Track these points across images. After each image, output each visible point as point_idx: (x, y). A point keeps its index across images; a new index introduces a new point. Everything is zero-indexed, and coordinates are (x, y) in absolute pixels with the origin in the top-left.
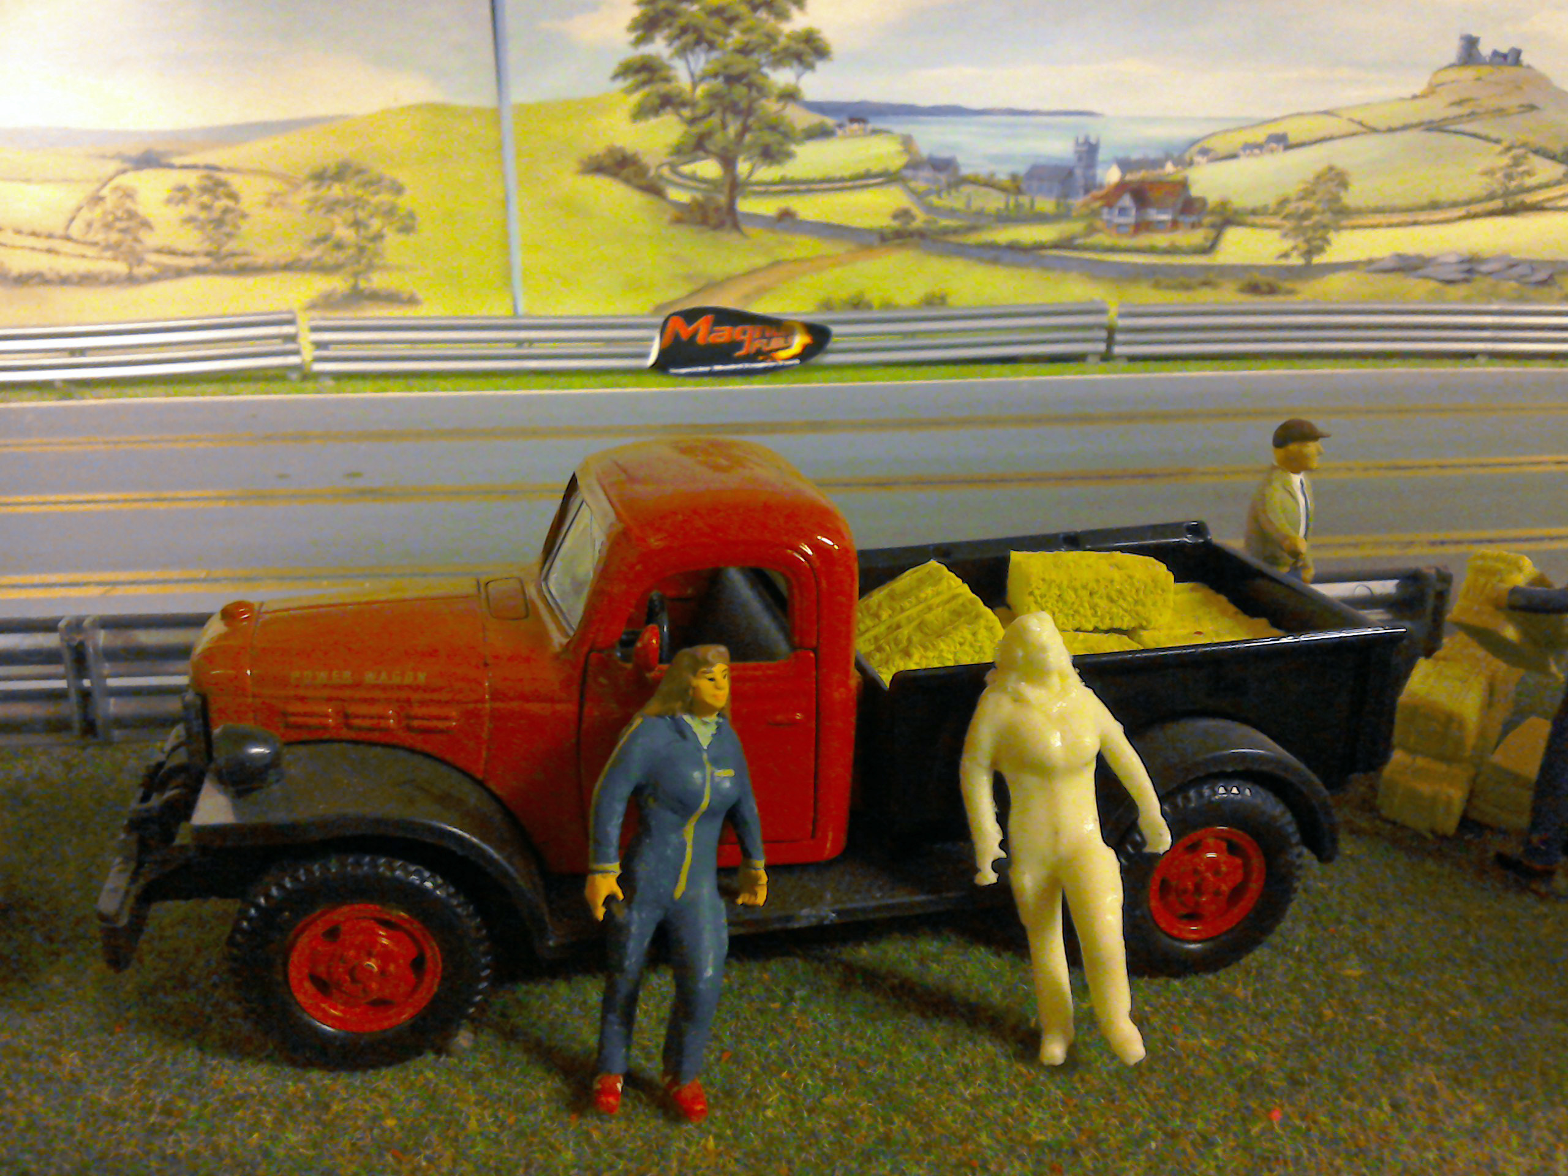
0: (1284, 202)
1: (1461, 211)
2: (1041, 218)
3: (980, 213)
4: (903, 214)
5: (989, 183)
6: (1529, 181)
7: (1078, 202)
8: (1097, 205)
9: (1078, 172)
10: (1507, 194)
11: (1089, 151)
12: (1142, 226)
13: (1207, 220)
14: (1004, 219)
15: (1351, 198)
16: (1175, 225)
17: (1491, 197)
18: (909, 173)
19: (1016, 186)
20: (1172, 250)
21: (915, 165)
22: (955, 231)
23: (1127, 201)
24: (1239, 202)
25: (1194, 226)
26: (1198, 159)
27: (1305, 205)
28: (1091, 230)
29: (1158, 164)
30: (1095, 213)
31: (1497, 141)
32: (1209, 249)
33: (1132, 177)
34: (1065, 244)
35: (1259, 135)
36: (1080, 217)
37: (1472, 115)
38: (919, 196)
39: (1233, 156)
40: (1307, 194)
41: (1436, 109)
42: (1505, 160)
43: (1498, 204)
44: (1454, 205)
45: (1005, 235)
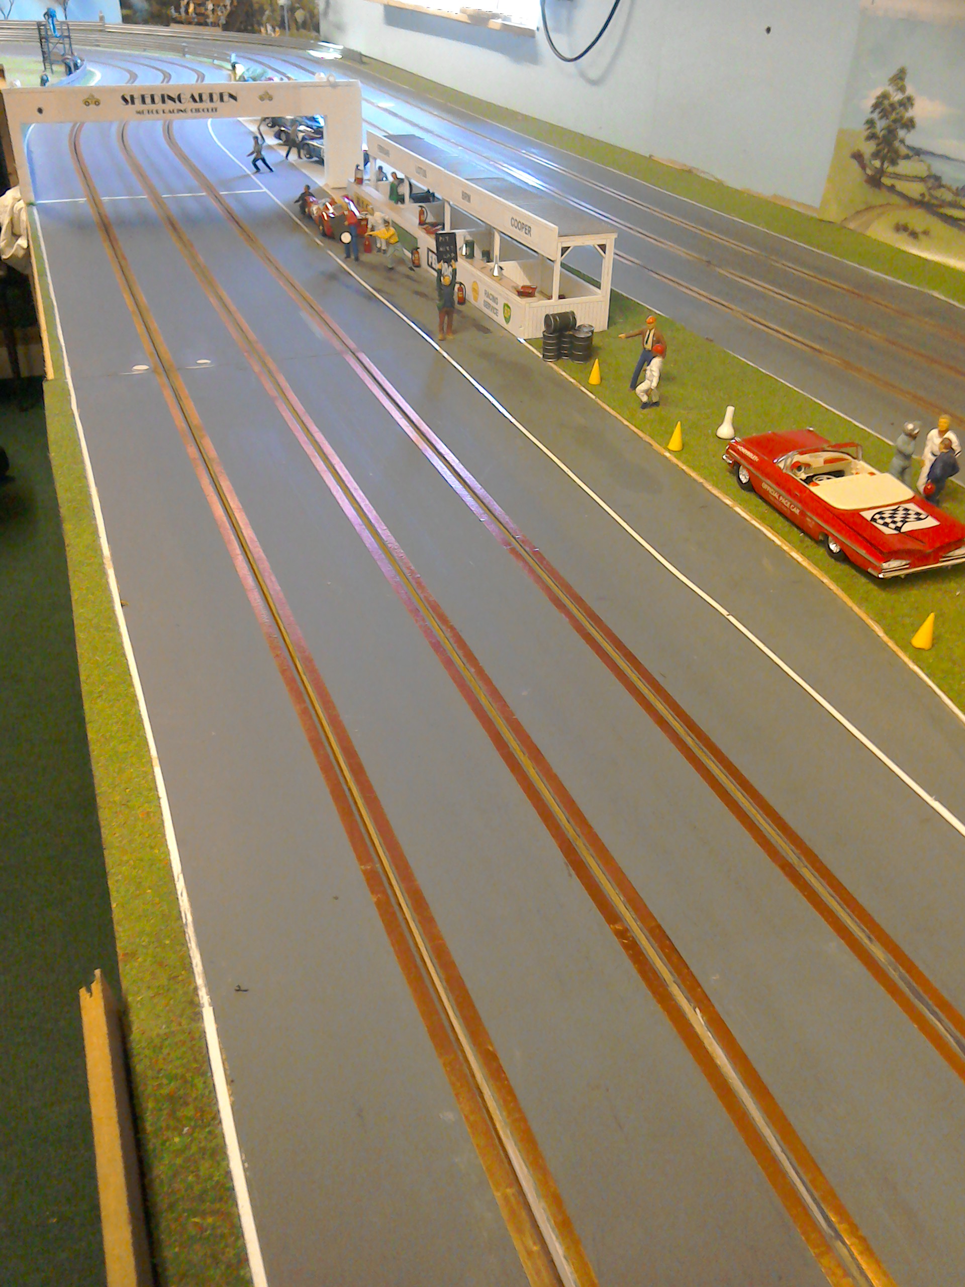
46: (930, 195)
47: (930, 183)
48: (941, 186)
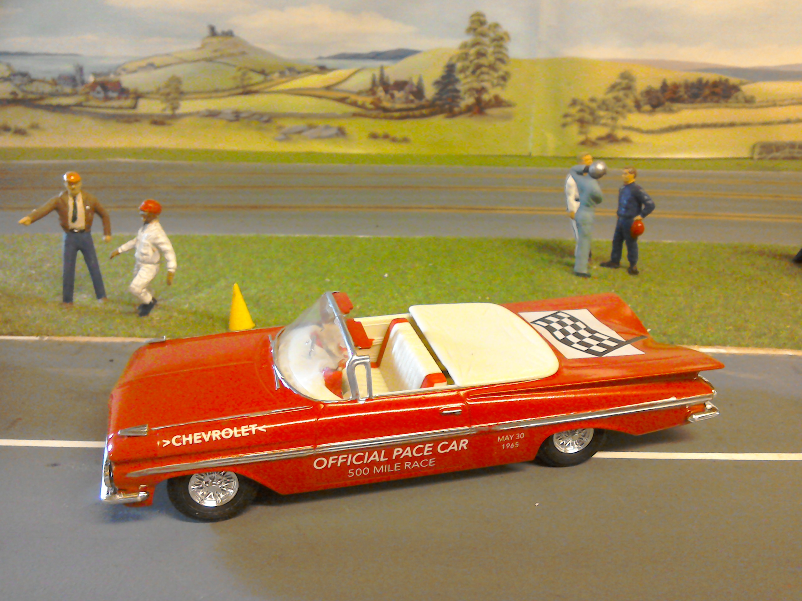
0: (158, 90)
1: (227, 93)
2: (66, 95)
3: (43, 93)
4: (13, 93)
5: (43, 81)
6: (252, 82)
7: (80, 89)
8: (87, 90)
9: (78, 78)
10: (244, 87)
11: (80, 70)
12: (107, 99)
13: (132, 96)
14: (53, 95)
15: (184, 87)
16: (119, 98)
17: (237, 88)
18: (12, 78)
19: (54, 83)
20: (121, 108)
21: (15, 75)
22: (36, 100)
23: (99, 88)
24: (142, 89)
25: (127, 98)
26: (123, 72)
27: (167, 90)
28: (88, 100)
29: (108, 74)
30: (88, 93)
31: (234, 66)
32: (134, 107)
33: (100, 79)
34: (80, 105)
35: (143, 63)
36: (82, 94)
37: (222, 56)
38: (18, 86)
39: (135, 71)
40: (167, 86)
41: (207, 53)
42: (239, 74)
43: (240, 91)
44: (224, 91)
45: (55, 101)
46: (23, 91)
47: (18, 80)
48: (32, 81)
